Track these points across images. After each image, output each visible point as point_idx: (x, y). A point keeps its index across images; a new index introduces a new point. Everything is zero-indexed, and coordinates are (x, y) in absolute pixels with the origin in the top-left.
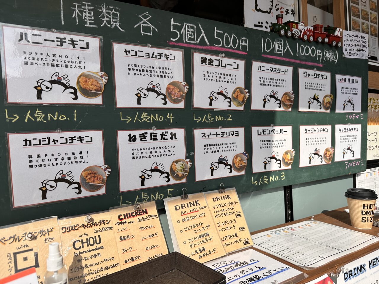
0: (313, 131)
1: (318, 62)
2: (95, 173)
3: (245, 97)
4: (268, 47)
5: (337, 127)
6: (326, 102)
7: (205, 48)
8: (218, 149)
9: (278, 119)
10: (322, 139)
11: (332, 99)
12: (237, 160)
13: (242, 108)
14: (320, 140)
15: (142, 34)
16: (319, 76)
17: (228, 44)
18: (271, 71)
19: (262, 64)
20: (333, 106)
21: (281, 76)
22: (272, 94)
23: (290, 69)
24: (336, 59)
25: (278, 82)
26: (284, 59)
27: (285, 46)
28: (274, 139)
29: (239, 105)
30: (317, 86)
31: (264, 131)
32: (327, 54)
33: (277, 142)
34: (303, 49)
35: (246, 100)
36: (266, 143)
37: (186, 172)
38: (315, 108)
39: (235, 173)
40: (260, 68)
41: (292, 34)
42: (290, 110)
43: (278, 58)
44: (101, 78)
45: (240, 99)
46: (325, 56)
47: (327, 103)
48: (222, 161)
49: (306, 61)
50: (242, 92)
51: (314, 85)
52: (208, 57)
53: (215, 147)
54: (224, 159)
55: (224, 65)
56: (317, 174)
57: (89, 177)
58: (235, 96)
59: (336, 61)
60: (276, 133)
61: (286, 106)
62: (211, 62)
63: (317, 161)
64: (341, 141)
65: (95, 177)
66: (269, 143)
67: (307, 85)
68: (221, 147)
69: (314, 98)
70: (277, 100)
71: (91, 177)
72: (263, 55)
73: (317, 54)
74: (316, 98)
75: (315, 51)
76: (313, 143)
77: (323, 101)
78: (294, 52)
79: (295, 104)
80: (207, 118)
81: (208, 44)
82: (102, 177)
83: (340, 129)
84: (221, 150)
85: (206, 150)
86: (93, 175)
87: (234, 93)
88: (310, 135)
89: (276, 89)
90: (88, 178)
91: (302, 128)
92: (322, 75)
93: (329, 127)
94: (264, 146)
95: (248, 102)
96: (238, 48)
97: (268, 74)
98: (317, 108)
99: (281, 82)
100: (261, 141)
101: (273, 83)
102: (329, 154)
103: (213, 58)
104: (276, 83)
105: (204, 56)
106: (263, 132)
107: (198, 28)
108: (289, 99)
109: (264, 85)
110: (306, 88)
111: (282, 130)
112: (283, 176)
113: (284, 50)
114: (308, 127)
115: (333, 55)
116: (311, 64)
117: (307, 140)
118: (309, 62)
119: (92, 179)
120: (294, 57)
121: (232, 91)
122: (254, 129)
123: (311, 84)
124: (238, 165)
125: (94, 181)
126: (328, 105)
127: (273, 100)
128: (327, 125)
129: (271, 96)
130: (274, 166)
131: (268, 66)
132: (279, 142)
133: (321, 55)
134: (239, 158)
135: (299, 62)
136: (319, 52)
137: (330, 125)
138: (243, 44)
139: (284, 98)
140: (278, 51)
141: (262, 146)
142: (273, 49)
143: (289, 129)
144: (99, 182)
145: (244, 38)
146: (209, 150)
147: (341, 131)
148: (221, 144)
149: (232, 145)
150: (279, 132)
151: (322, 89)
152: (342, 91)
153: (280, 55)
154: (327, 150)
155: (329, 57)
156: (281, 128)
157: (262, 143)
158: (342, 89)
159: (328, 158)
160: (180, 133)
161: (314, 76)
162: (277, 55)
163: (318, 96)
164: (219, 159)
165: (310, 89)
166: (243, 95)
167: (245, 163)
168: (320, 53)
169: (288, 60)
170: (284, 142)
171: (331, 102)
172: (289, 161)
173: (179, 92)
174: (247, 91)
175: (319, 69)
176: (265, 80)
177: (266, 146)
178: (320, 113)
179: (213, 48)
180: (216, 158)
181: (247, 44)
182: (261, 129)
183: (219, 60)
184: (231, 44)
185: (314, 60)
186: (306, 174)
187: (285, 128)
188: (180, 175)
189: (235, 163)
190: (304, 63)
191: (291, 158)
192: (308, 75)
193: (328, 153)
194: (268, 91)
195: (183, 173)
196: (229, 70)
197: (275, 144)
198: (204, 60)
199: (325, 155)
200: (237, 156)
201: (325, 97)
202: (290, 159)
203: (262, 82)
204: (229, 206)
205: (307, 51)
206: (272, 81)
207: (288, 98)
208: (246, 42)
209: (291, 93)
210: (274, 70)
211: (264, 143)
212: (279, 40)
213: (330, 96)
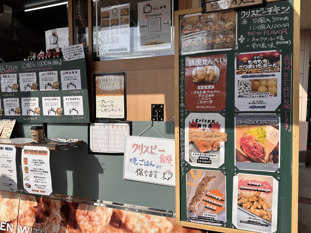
0: (49, 99)
1: (49, 67)
3: (17, 87)
4: (25, 66)
5: (64, 98)
6: (55, 85)
7: (4, 72)
8: (11, 106)
9: (32, 94)
10: (55, 104)
11: (59, 84)
12: (17, 110)
13: (17, 91)
14: (54, 104)
16: (50, 74)
17: (10, 69)
18: (27, 76)
19: (23, 74)
20: (60, 87)
21: (31, 77)
22: (28, 85)
23: (35, 73)
24: (60, 63)
25: (30, 80)
26: (32, 70)
27: (32, 64)
28: (30, 103)
29: (16, 90)
30: (50, 79)
31: (26, 99)
32: (54, 62)
33: (32, 104)
34: (40, 63)
36: (27, 104)
37: (1, 112)
38: (49, 89)
39: (17, 115)
40: (22, 75)
41: (33, 59)
42: (37, 90)
43: (29, 70)
45: (15, 88)
46: (53, 63)
47: (56, 86)
48: (12, 110)
49: (42, 68)
50: (16, 85)
51: (48, 78)
52: (5, 75)
53: (10, 105)
54: (13, 109)
55: (10, 77)
56: (54, 120)
58: (13, 87)
59: (61, 64)
60: (31, 100)
61: (34, 89)
62: (6, 77)
63: (52, 114)
64: (67, 105)
66: (28, 104)
67: (43, 79)
68: (12, 105)
69: (48, 84)
70: (30, 87)
72: (23, 70)
73: (49, 64)
74: (50, 84)
75: (47, 63)
76: (50, 105)
77: (53, 85)
78: (36, 66)
79: (38, 88)
80: (6, 95)
81: (5, 71)
83: (66, 99)
84: (12, 106)
85: (7, 106)
87: (13, 86)
88: (47, 101)
89: (29, 83)
91: (43, 98)
92: (52, 73)
93: (59, 98)
94: (26, 105)
95: (19, 89)
96: (14, 70)
97: (26, 77)
98: (51, 89)
99: (31, 79)
100: (25, 103)
101: (28, 80)
103: (6, 75)
104: (29, 80)
105: (4, 75)
106: (26, 100)
107: (1, 66)
108: (35, 86)
109: (24, 81)
110: (43, 80)
111: (34, 99)
112: (36, 118)
113: (32, 66)
114: (46, 98)
115: (58, 62)
116: (45, 69)
117: (46, 104)
118: (44, 68)
120: (37, 68)
121: (12, 85)
122: (23, 99)
123: (46, 78)
124: (17, 112)
126: (57, 87)
127: (28, 87)
128: (58, 97)
129: (27, 86)
130: (32, 114)
131: (25, 74)
132: (33, 104)
133: (51, 63)
134: (17, 109)
135: (39, 69)
136: (49, 63)
137: (59, 96)
138: (16, 68)
139: (33, 86)
140: (29, 67)
141: (25, 105)
142: (27, 67)
143: (37, 99)
145: (16, 66)
146: (8, 106)
147: (68, 100)
148: (11, 104)
149: (15, 104)
150: (33, 100)
151: (53, 79)
152: (65, 79)
153: (30, 69)
154: (58, 109)
155: (56, 63)
156: (34, 98)
157: (25, 104)
158: (65, 78)
159: (59, 113)
161: (47, 74)
162: (29, 69)
163: (51, 83)
164: (12, 109)
165: (45, 80)
166: (16, 86)
167: (20, 111)
168: (50, 63)
169: (34, 70)
170: (35, 104)
171: (59, 85)
174: (18, 85)
175: (49, 70)
176: (25, 80)
177: (27, 105)
178: (52, 91)
179: (6, 72)
180: (10, 108)
181: (17, 68)
182: (25, 98)
183: (8, 75)
184: (11, 69)
185: (47, 67)
186: (47, 119)
187: (35, 98)
190: (42, 69)
191: (39, 111)
192: (44, 74)
193: (59, 110)
194: (26, 84)
196: (12, 78)
197: (31, 105)
198: (4, 76)
199: (57, 111)
200: (17, 108)
201: (54, 83)
203: (23, 81)
204: (10, 125)
205: (43, 63)
206: (27, 80)
207: (34, 86)
208: (16, 67)
209: (36, 83)
210: (28, 75)
211: (26, 104)
212: (29, 63)
213: (57, 82)
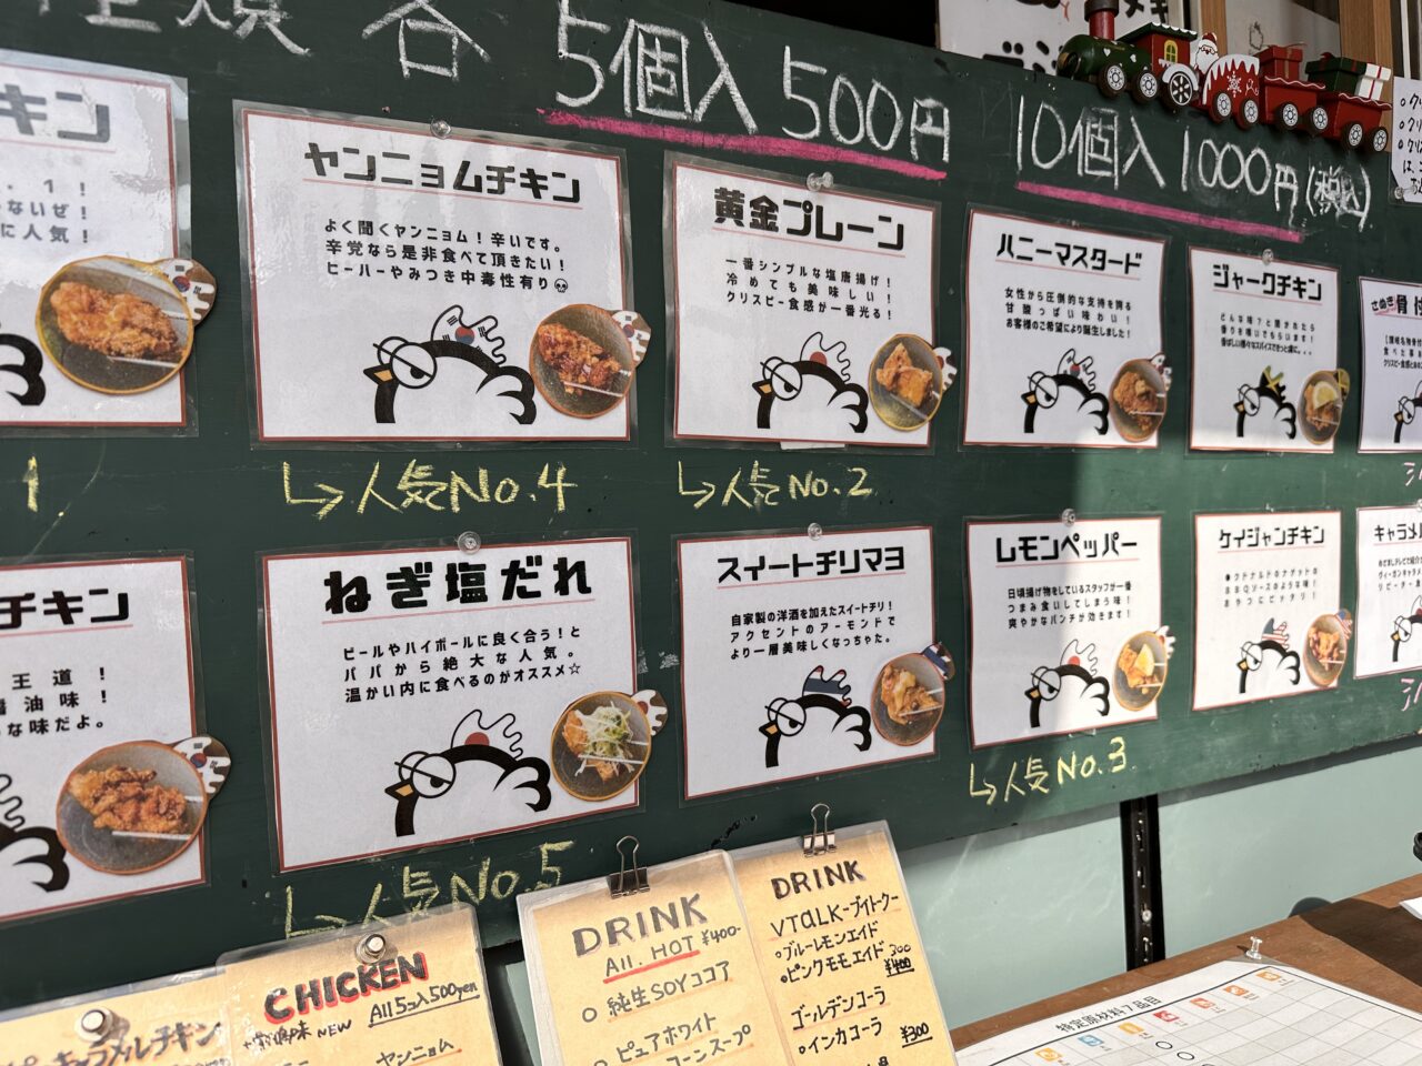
0: (1258, 540)
1: (1279, 219)
2: (143, 781)
3: (934, 383)
4: (1049, 146)
5: (1368, 518)
6: (1317, 405)
7: (732, 143)
8: (801, 636)
9: (1093, 482)
10: (1296, 578)
11: (1343, 393)
12: (899, 688)
13: (919, 436)
14: (1288, 578)
15: (406, 73)
16: (1284, 285)
17: (849, 127)
18: (1063, 259)
19: (1017, 227)
20: (1347, 423)
21: (1110, 284)
22: (1066, 368)
23: (1152, 253)
24: (1362, 209)
25: (1094, 311)
26: (1123, 205)
27: (1127, 141)
28: (1075, 582)
29: (907, 420)
30: (1276, 331)
31: (1026, 544)
32: (1321, 186)
33: (1091, 597)
34: (1210, 159)
35: (939, 396)
36: (1038, 600)
37: (636, 752)
38: (1269, 434)
39: (885, 750)
40: (1006, 243)
41: (1163, 87)
42: (1152, 441)
43: (1095, 199)
44: (173, 290)
45: (912, 393)
46: (1312, 193)
47: (1321, 409)
48: (822, 694)
49: (1223, 213)
50: (918, 360)
51: (1263, 327)
52: (752, 188)
53: (788, 624)
54: (832, 685)
55: (829, 229)
56: (1276, 737)
57: (110, 799)
58: (885, 376)
59: (1364, 215)
60: (1084, 552)
61: (1130, 422)
62: (765, 214)
63: (1273, 680)
64: (1384, 582)
65: (141, 798)
66: (1051, 599)
67: (1229, 325)
68: (816, 623)
69: (1263, 389)
70: (1089, 395)
71: (122, 800)
72: (1022, 186)
73: (1278, 184)
74: (1271, 386)
75: (1269, 171)
76: (1255, 596)
77: (1305, 401)
78: (1171, 171)
79: (1175, 418)
80: (744, 487)
81: (751, 124)
82: (180, 798)
83: (1379, 529)
84: (817, 637)
85: (741, 643)
86: (130, 790)
87: (880, 362)
88: (1244, 560)
89: (1084, 345)
90: (102, 804)
91: (1208, 528)
92: (1298, 281)
93: (1331, 522)
94: (1028, 615)
95: (949, 409)
96: (901, 150)
97: (1045, 276)
98: (1275, 434)
99: (1106, 311)
100: (1011, 594)
101: (1071, 315)
102: (1331, 645)
103: (778, 192)
104: (1086, 315)
105: (731, 183)
106: (1025, 548)
107: (699, 48)
108: (1147, 394)
109: (1028, 324)
110: (1224, 342)
111: (1116, 536)
112: (1121, 753)
113: (1122, 160)
114: (1236, 523)
115: (1348, 188)
116: (1247, 228)
117: (1232, 584)
118: (1240, 218)
119: (129, 810)
120: (1172, 196)
121: (872, 356)
122: (982, 538)
123: (1250, 320)
124: (903, 708)
125: (136, 819)
126: (1326, 420)
127: (1069, 394)
128: (1324, 510)
129: (1061, 380)
130: (1076, 710)
131: (1048, 235)
132: (1101, 595)
133: (1295, 188)
134: (905, 678)
135: (1191, 218)
136: (1283, 176)
137: (1334, 509)
138: (928, 128)
139: (1122, 386)
140: (1095, 164)
141: (1018, 616)
142: (1071, 159)
143: (1146, 533)
144: (162, 824)
145: (930, 103)
146: (759, 642)
147: (1385, 538)
148: (814, 613)
149: (870, 616)
150: (1101, 547)
151: (1299, 344)
152: (1391, 356)
153: (1104, 186)
154: (1320, 626)
155: (1331, 196)
156: (1110, 526)
157: (1018, 601)
158: (1391, 347)
159: (1325, 661)
160: (608, 561)
161: (1261, 287)
162: (1088, 183)
163: (1281, 375)
164: (809, 683)
165: (1243, 344)
166: (924, 375)
167: (934, 697)
168: (1290, 179)
169: (1140, 208)
170: (1122, 592)
171: (1340, 406)
172: (1149, 685)
173: (602, 357)
174: (944, 353)
175: (1285, 253)
176: (1035, 304)
177: (1039, 614)
178: (1289, 455)
179: (776, 147)
180: (790, 676)
181: (944, 132)
182: (1011, 533)
183: (807, 206)
184: (866, 127)
185: (1261, 209)
186: (1222, 742)
187: (1128, 528)
188: (606, 773)
189: (886, 700)
190: (1216, 223)
191: (1157, 671)
192: (1236, 279)
193: (1324, 637)
194: (1048, 353)
195: (621, 758)
196: (855, 254)
197: (1078, 603)
198: (728, 206)
199: (1312, 648)
200: (895, 667)
201: (1314, 381)
202: (1149, 672)
203: (1018, 313)
204: (851, 922)
205: (1231, 169)
206: (1065, 307)
207: (1140, 387)
208: (938, 122)
209: (1157, 362)
210: (1075, 254)
211: (1027, 601)
212: (1098, 116)
213: (1336, 376)
